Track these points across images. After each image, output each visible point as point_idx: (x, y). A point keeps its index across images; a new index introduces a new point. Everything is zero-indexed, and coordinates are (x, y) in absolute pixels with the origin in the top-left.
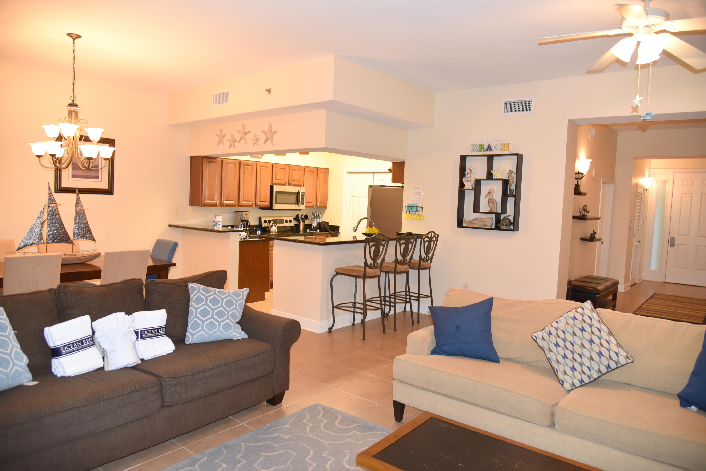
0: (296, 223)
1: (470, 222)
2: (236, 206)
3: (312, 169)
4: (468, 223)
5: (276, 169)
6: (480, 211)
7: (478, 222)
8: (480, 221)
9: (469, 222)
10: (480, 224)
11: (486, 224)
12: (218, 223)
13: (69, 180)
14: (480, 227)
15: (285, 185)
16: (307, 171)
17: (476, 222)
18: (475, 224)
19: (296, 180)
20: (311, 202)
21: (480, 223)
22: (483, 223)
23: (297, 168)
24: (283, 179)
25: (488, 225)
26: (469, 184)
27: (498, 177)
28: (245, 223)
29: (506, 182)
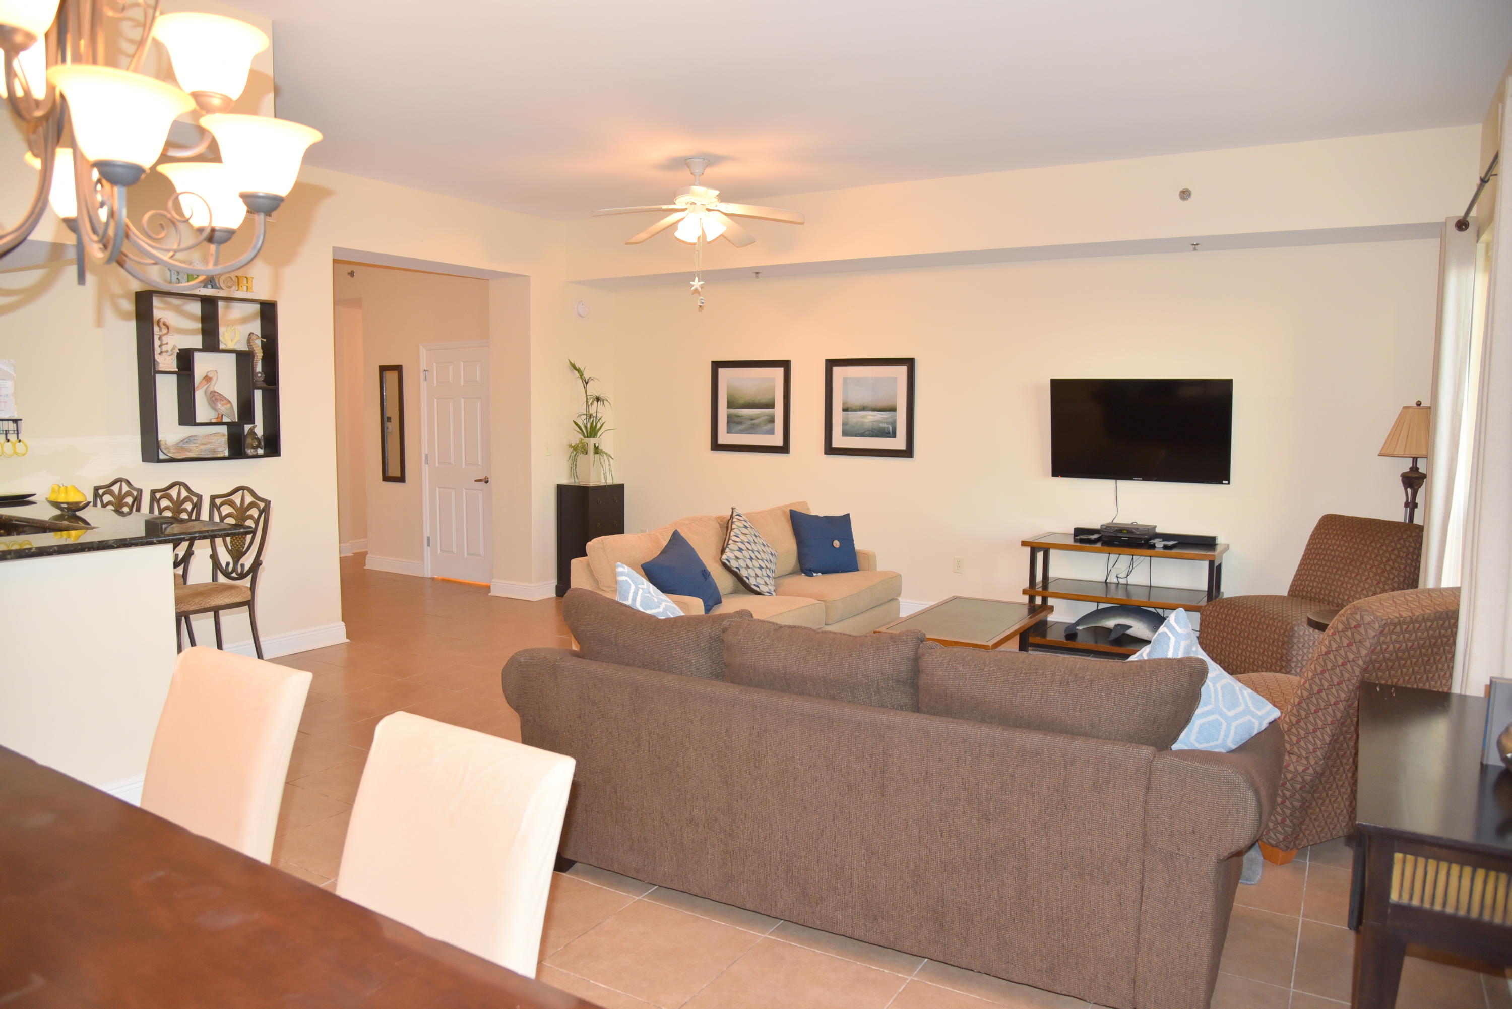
1: (180, 446)
4: (175, 451)
6: (198, 421)
7: (197, 445)
8: (202, 444)
9: (176, 449)
10: (201, 449)
11: (214, 449)
14: (203, 456)
17: (191, 446)
18: (190, 450)
21: (202, 447)
22: (208, 446)
25: (220, 449)
26: (167, 361)
27: (231, 346)
29: (244, 358)
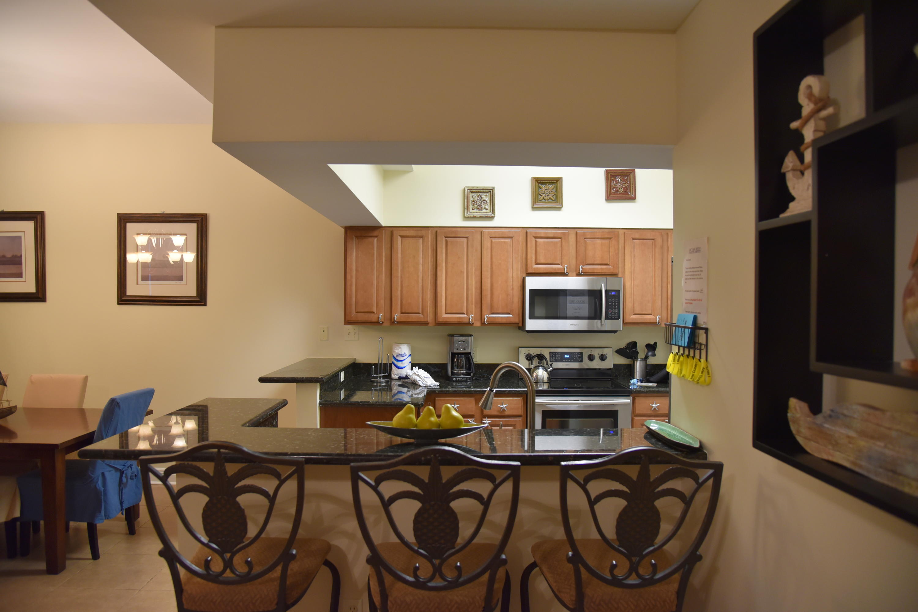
0: (622, 360)
2: (430, 325)
3: (649, 235)
5: (536, 241)
12: (398, 358)
13: (137, 284)
15: (563, 274)
16: (633, 239)
19: (596, 262)
20: (650, 312)
23: (599, 234)
24: (559, 262)
28: (464, 359)
